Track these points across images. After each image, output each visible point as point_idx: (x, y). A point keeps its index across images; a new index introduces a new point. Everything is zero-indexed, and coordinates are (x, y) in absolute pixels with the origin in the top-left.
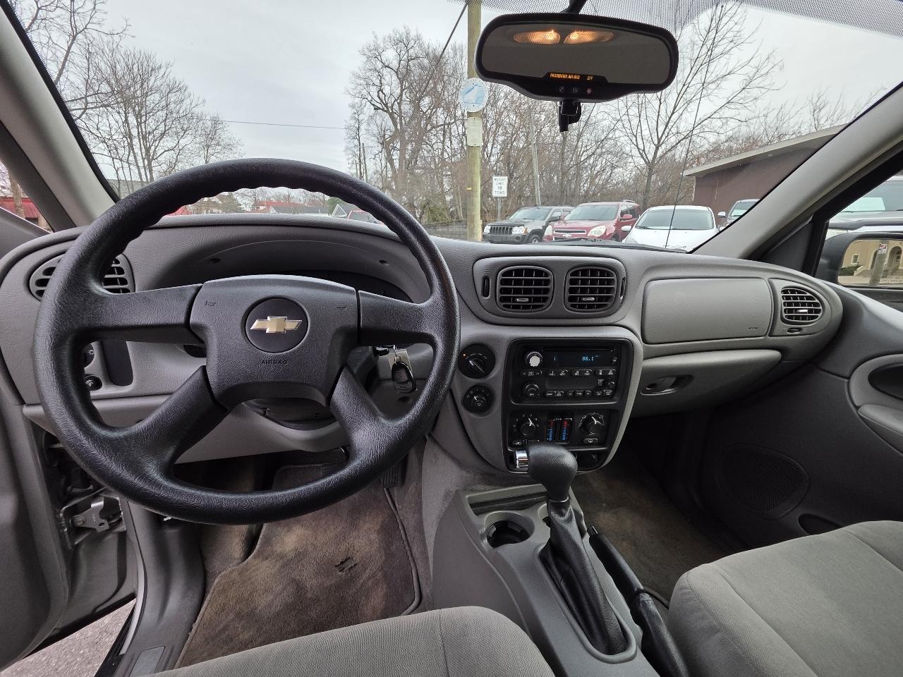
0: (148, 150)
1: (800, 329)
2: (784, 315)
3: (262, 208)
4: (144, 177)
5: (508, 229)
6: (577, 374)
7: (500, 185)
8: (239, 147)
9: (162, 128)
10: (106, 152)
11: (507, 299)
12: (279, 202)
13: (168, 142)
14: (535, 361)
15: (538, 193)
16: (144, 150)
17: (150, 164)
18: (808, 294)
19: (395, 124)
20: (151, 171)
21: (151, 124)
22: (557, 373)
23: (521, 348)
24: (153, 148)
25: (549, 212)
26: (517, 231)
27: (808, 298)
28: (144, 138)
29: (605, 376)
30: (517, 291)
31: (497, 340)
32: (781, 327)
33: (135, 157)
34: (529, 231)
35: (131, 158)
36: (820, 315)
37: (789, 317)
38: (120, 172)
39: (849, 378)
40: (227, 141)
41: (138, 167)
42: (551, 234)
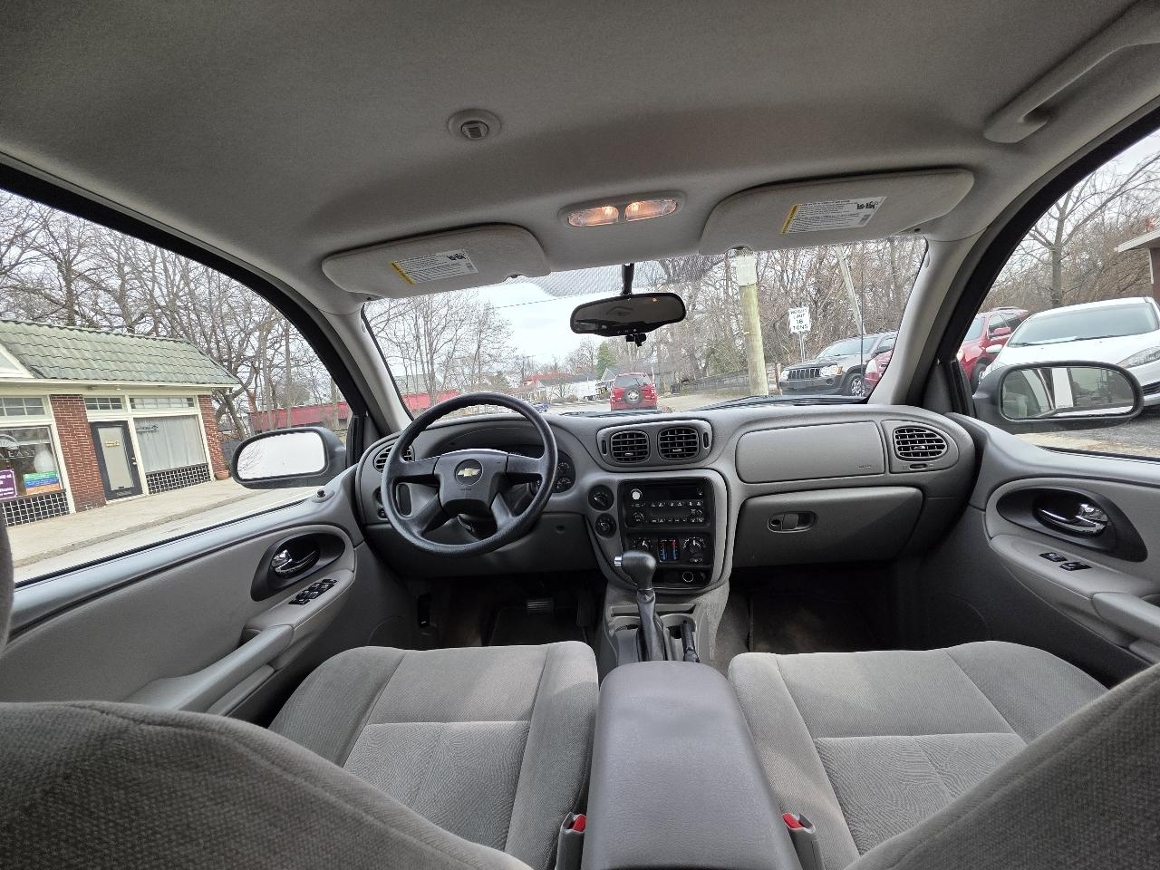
0: (431, 345)
1: (925, 466)
2: (899, 453)
3: (529, 383)
4: (426, 370)
5: (815, 372)
6: (672, 505)
7: (799, 319)
8: (508, 327)
9: (443, 323)
10: (399, 354)
11: (619, 455)
12: (546, 374)
13: (448, 334)
14: (636, 496)
15: (858, 319)
16: (428, 345)
17: (432, 357)
18: (928, 432)
19: (667, 272)
20: (432, 364)
21: (435, 320)
22: (657, 505)
23: (627, 487)
24: (435, 341)
25: (875, 342)
26: (826, 373)
27: (927, 435)
28: (430, 334)
29: (695, 507)
30: (625, 448)
31: (611, 482)
32: (898, 464)
33: (421, 355)
34: (846, 369)
35: (418, 355)
36: (943, 451)
37: (906, 454)
38: (409, 369)
39: (985, 510)
40: (497, 324)
41: (422, 362)
42: (875, 370)
